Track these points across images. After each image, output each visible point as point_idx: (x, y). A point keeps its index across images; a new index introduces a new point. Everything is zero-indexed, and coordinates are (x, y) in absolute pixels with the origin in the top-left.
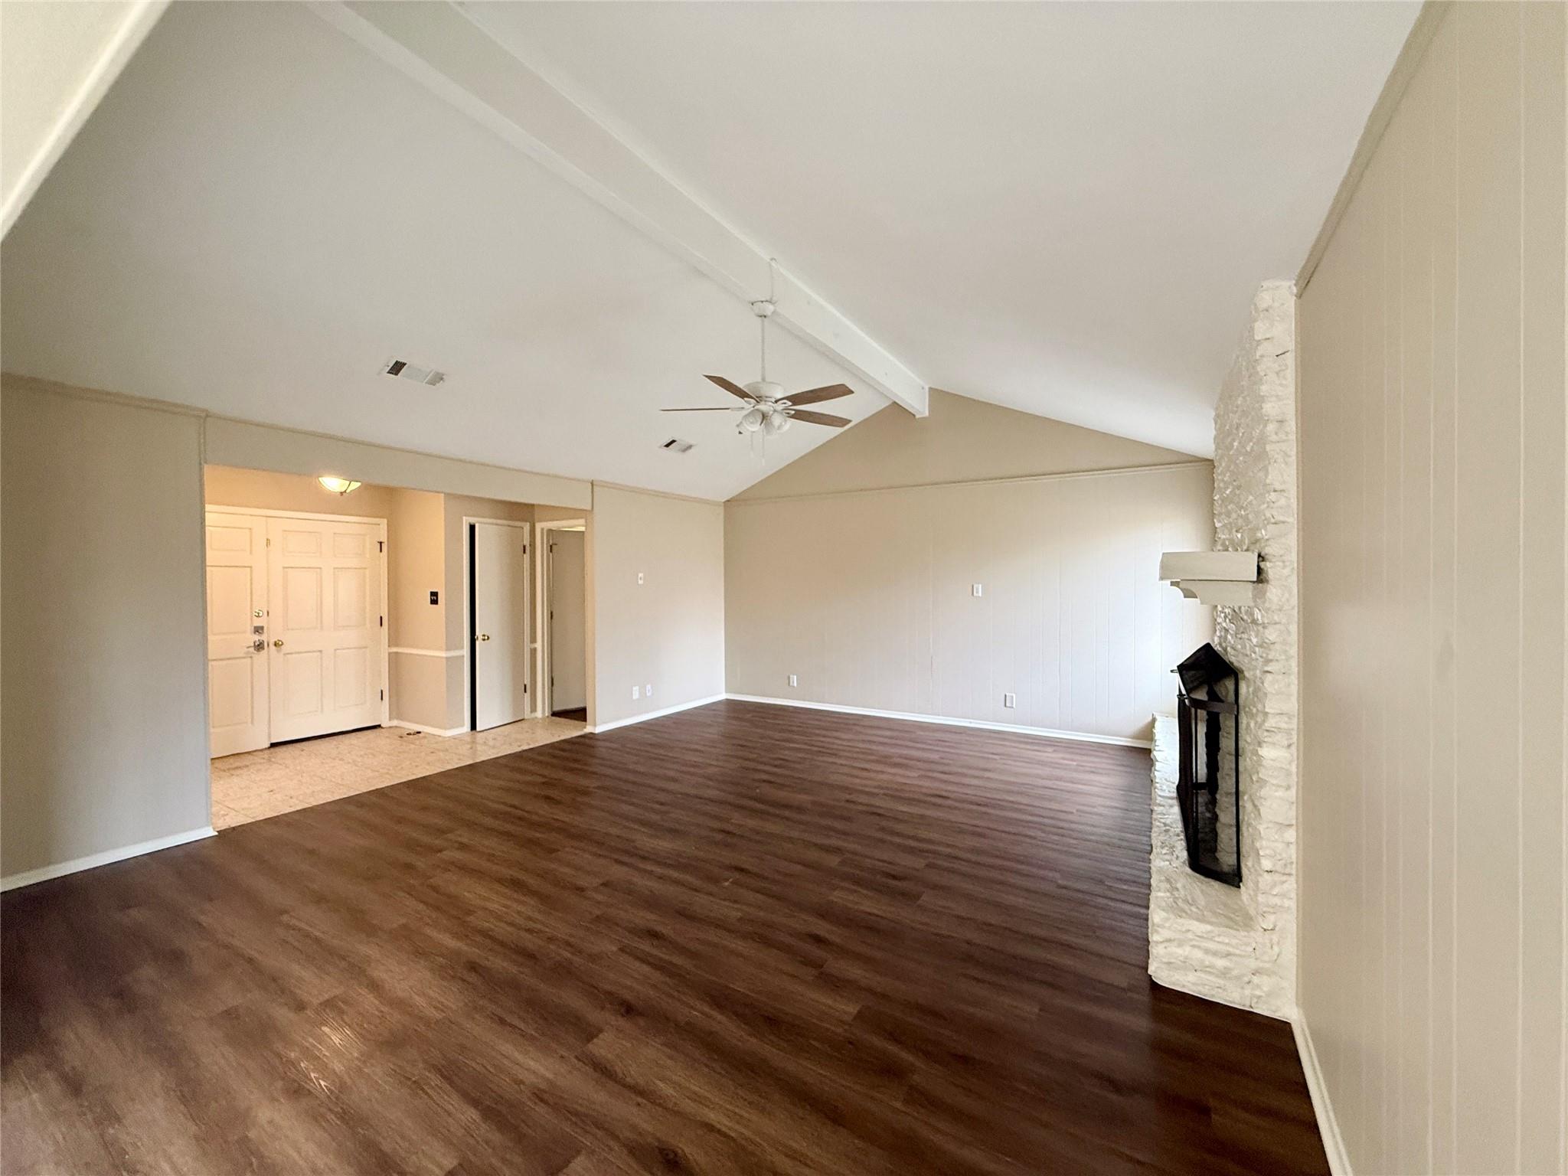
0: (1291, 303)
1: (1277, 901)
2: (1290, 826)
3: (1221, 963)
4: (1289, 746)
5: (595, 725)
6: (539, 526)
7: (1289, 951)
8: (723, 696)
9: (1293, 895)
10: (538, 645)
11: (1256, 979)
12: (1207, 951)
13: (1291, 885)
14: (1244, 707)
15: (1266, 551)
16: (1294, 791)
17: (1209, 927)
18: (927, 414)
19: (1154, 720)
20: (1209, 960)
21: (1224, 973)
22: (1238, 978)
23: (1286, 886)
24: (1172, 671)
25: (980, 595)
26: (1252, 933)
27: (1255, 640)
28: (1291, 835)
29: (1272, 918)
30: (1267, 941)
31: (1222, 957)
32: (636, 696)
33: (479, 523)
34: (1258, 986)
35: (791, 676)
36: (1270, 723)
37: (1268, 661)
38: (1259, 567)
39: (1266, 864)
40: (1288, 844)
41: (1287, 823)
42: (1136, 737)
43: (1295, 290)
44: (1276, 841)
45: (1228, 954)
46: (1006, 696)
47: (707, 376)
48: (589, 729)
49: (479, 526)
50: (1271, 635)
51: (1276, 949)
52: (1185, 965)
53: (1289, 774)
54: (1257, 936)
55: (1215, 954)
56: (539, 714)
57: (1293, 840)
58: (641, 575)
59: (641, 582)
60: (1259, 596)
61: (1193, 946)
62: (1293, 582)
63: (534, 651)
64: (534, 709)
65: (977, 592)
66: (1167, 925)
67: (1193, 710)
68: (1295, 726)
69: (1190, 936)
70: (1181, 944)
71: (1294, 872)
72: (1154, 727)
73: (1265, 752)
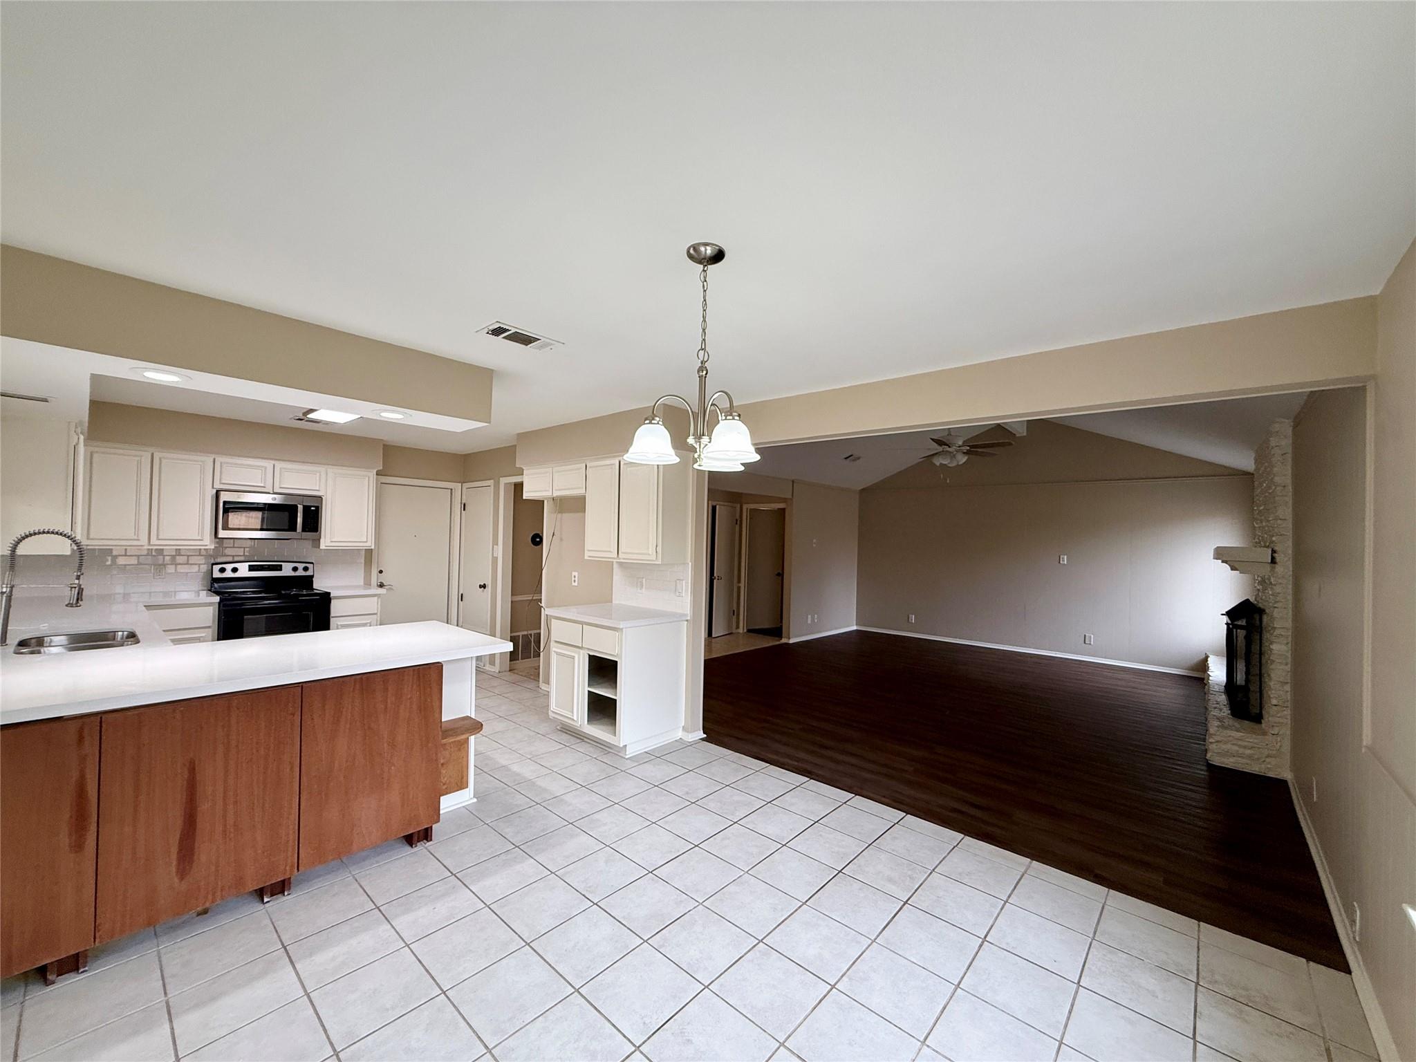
0: (1289, 431)
1: (1281, 720)
2: (1287, 683)
3: (1248, 752)
4: (1287, 643)
5: (789, 639)
6: (745, 507)
7: (1286, 746)
8: (855, 628)
9: (1289, 717)
10: (742, 585)
11: (1268, 760)
12: (1240, 746)
13: (1288, 712)
14: (1265, 628)
15: (1276, 548)
16: (1289, 666)
17: (1241, 734)
18: (1025, 434)
19: (1207, 657)
20: (1241, 751)
21: (1250, 757)
22: (1258, 759)
23: (1285, 713)
24: (1222, 615)
25: (1066, 563)
26: (1267, 737)
27: (1270, 592)
28: (1288, 688)
29: (1277, 728)
30: (1274, 740)
31: (1249, 749)
32: (809, 622)
33: (720, 505)
34: (1269, 763)
35: (910, 616)
36: (1277, 632)
37: (1276, 602)
38: (1272, 556)
39: (1274, 702)
40: (1287, 692)
41: (1286, 681)
42: (1192, 669)
43: (1292, 424)
44: (1280, 690)
45: (1252, 747)
46: (1085, 636)
47: (932, 439)
48: (784, 641)
49: (719, 508)
50: (1278, 589)
51: (1279, 744)
52: (1227, 754)
53: (1287, 657)
54: (1269, 738)
55: (1245, 747)
56: (741, 631)
57: (1289, 690)
58: (814, 541)
59: (814, 545)
60: (1273, 569)
61: (1233, 744)
62: (1290, 564)
63: (739, 588)
64: (738, 627)
65: (1063, 561)
66: (1218, 733)
67: (1235, 630)
68: (1290, 634)
69: (1231, 738)
70: (1226, 743)
71: (1289, 705)
72: (1207, 661)
73: (1274, 647)
